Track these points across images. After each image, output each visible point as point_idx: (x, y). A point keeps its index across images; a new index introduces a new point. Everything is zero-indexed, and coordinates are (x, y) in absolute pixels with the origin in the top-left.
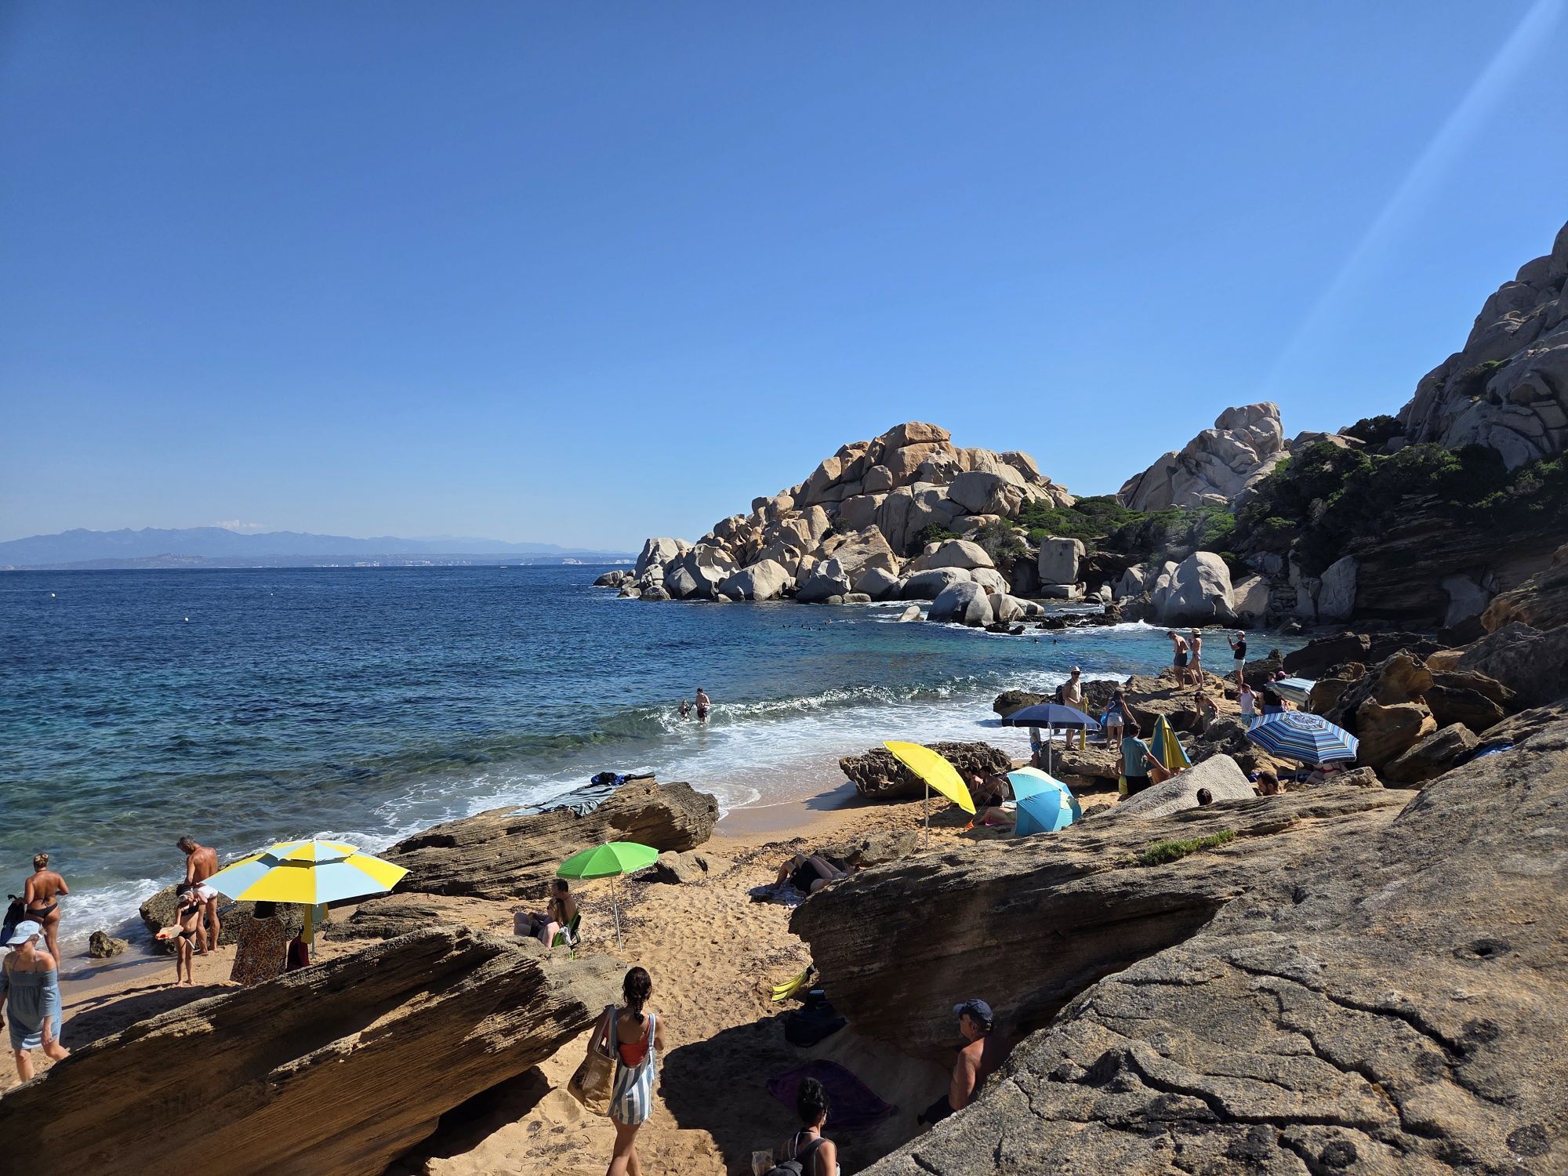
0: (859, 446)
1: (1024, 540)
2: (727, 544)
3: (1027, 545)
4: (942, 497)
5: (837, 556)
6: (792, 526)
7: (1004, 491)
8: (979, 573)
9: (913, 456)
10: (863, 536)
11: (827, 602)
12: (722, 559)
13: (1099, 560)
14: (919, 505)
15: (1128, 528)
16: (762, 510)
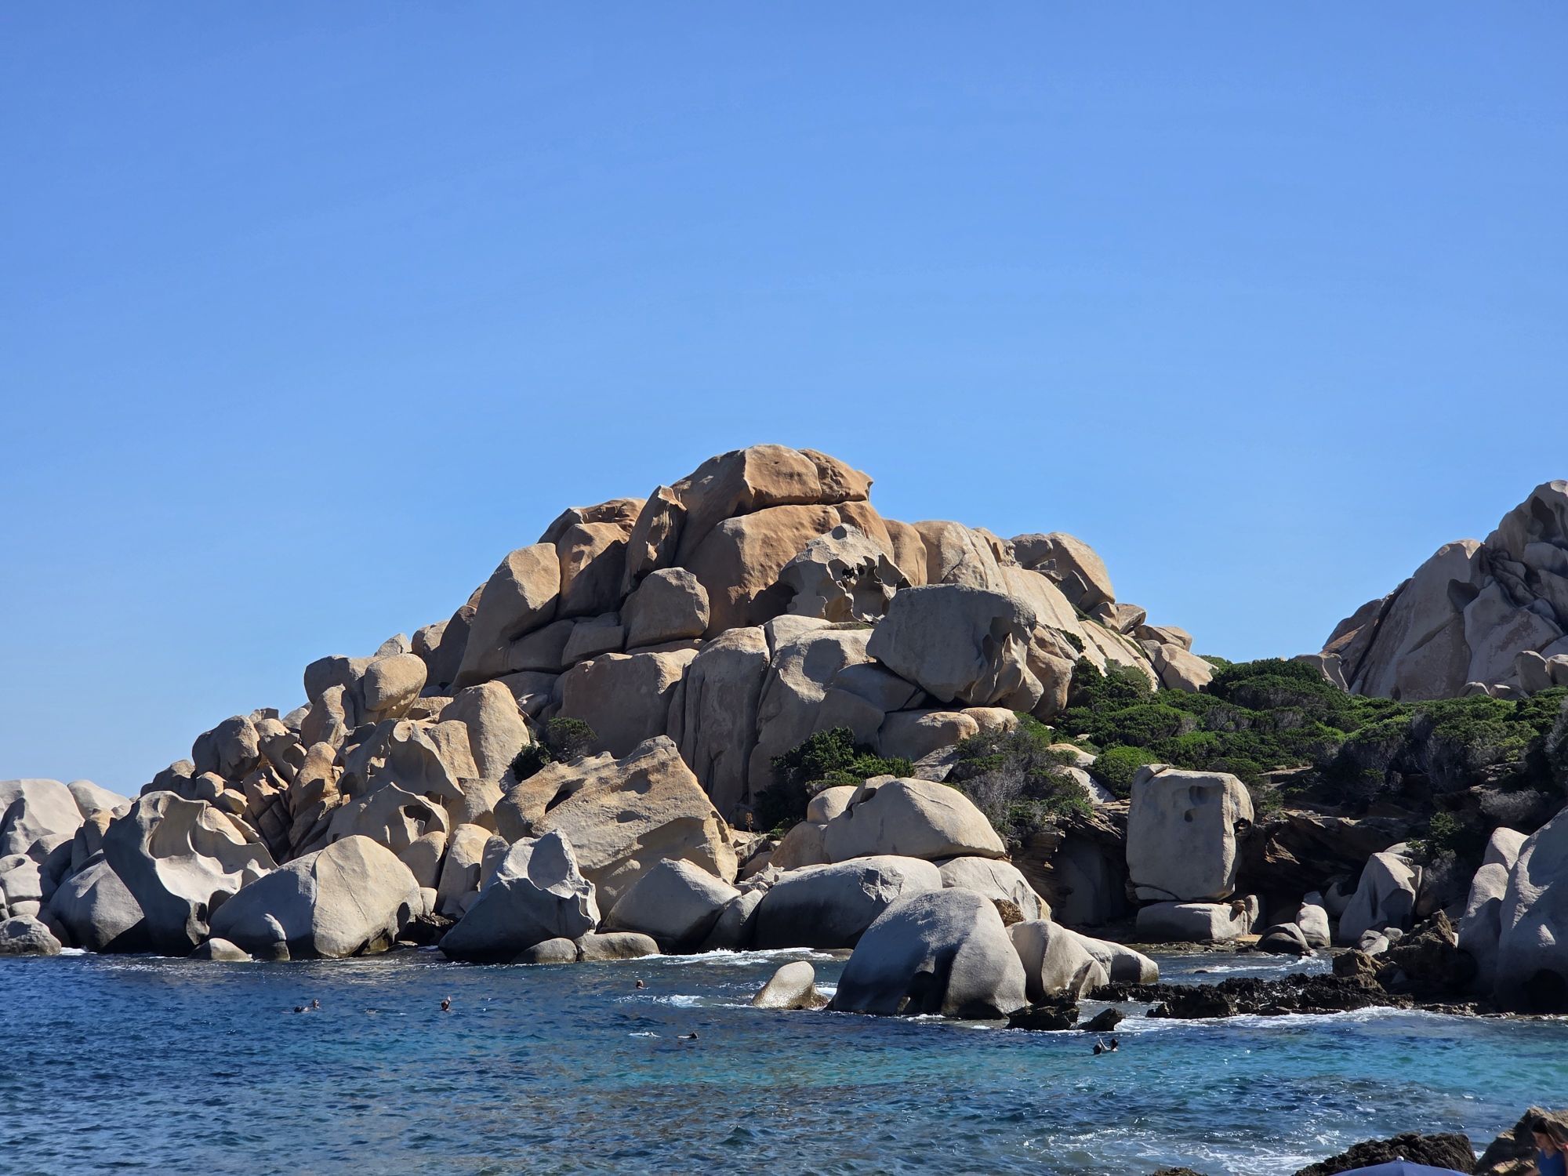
0: (611, 514)
1: (1084, 779)
2: (233, 794)
3: (1093, 792)
4: (855, 656)
5: (557, 824)
6: (426, 742)
7: (1026, 641)
8: (965, 870)
9: (766, 542)
10: (633, 768)
11: (532, 957)
12: (220, 835)
13: (1291, 832)
14: (789, 681)
15: (1366, 744)
16: (334, 694)
